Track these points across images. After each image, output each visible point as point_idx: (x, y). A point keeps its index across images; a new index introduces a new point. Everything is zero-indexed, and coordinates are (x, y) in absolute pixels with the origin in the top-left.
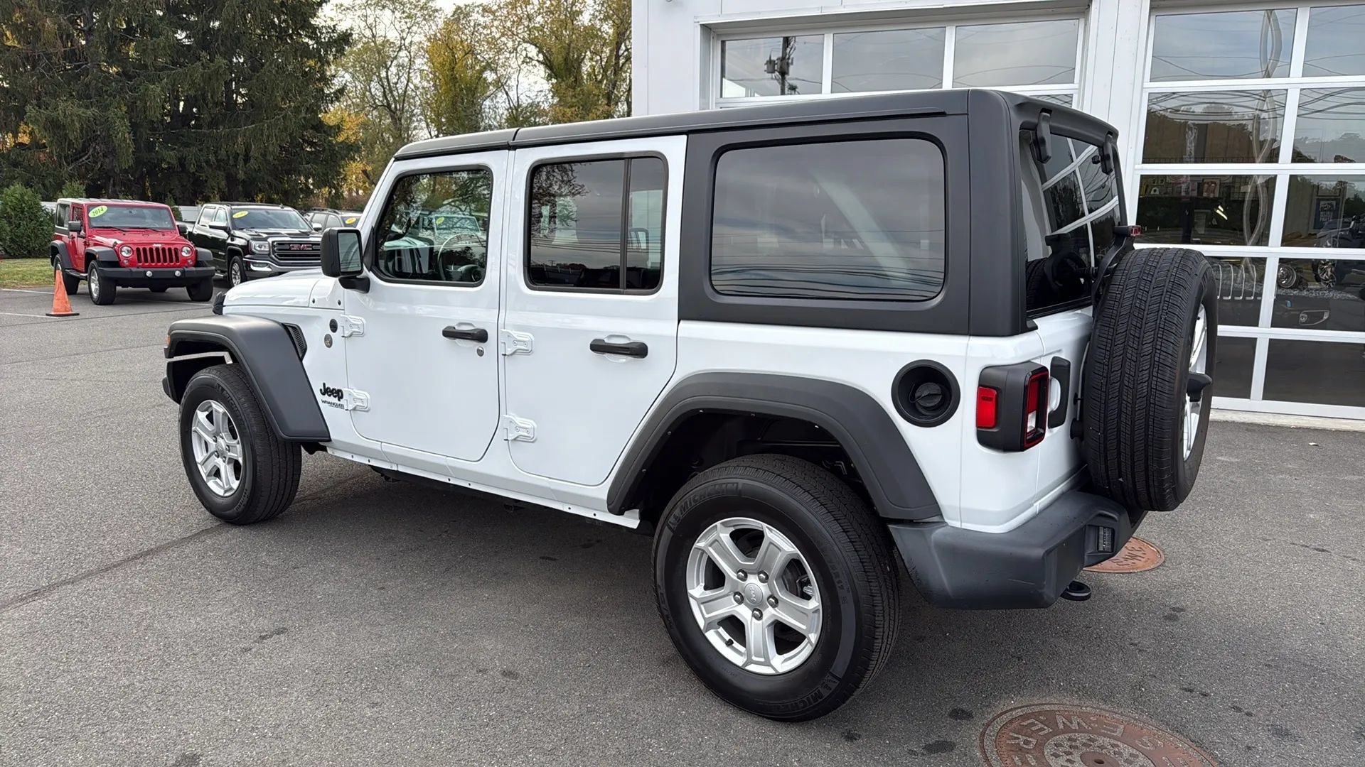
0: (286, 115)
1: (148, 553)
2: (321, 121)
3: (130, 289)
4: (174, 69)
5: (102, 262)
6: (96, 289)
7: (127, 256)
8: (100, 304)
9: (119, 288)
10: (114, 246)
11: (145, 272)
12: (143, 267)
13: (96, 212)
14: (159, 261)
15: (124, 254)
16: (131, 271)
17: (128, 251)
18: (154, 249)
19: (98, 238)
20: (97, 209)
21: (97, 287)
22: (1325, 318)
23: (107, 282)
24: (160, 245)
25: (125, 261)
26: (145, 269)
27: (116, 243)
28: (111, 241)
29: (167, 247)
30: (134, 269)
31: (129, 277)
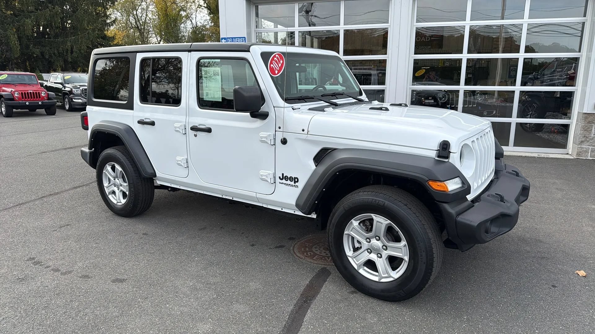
0: (89, 32)
1: (22, 204)
2: (105, 35)
3: (19, 110)
4: (36, 12)
5: (6, 98)
6: (4, 111)
7: (17, 96)
8: (6, 117)
9: (14, 110)
10: (11, 92)
11: (26, 103)
12: (24, 100)
13: (3, 77)
14: (31, 98)
15: (16, 95)
16: (20, 103)
17: (17, 94)
18: (29, 93)
19: (4, 88)
20: (3, 76)
21: (5, 110)
22: (494, 113)
23: (8, 107)
24: (31, 91)
25: (16, 98)
26: (25, 101)
27: (12, 90)
28: (9, 90)
29: (35, 92)
30: (20, 102)
31: (18, 105)
